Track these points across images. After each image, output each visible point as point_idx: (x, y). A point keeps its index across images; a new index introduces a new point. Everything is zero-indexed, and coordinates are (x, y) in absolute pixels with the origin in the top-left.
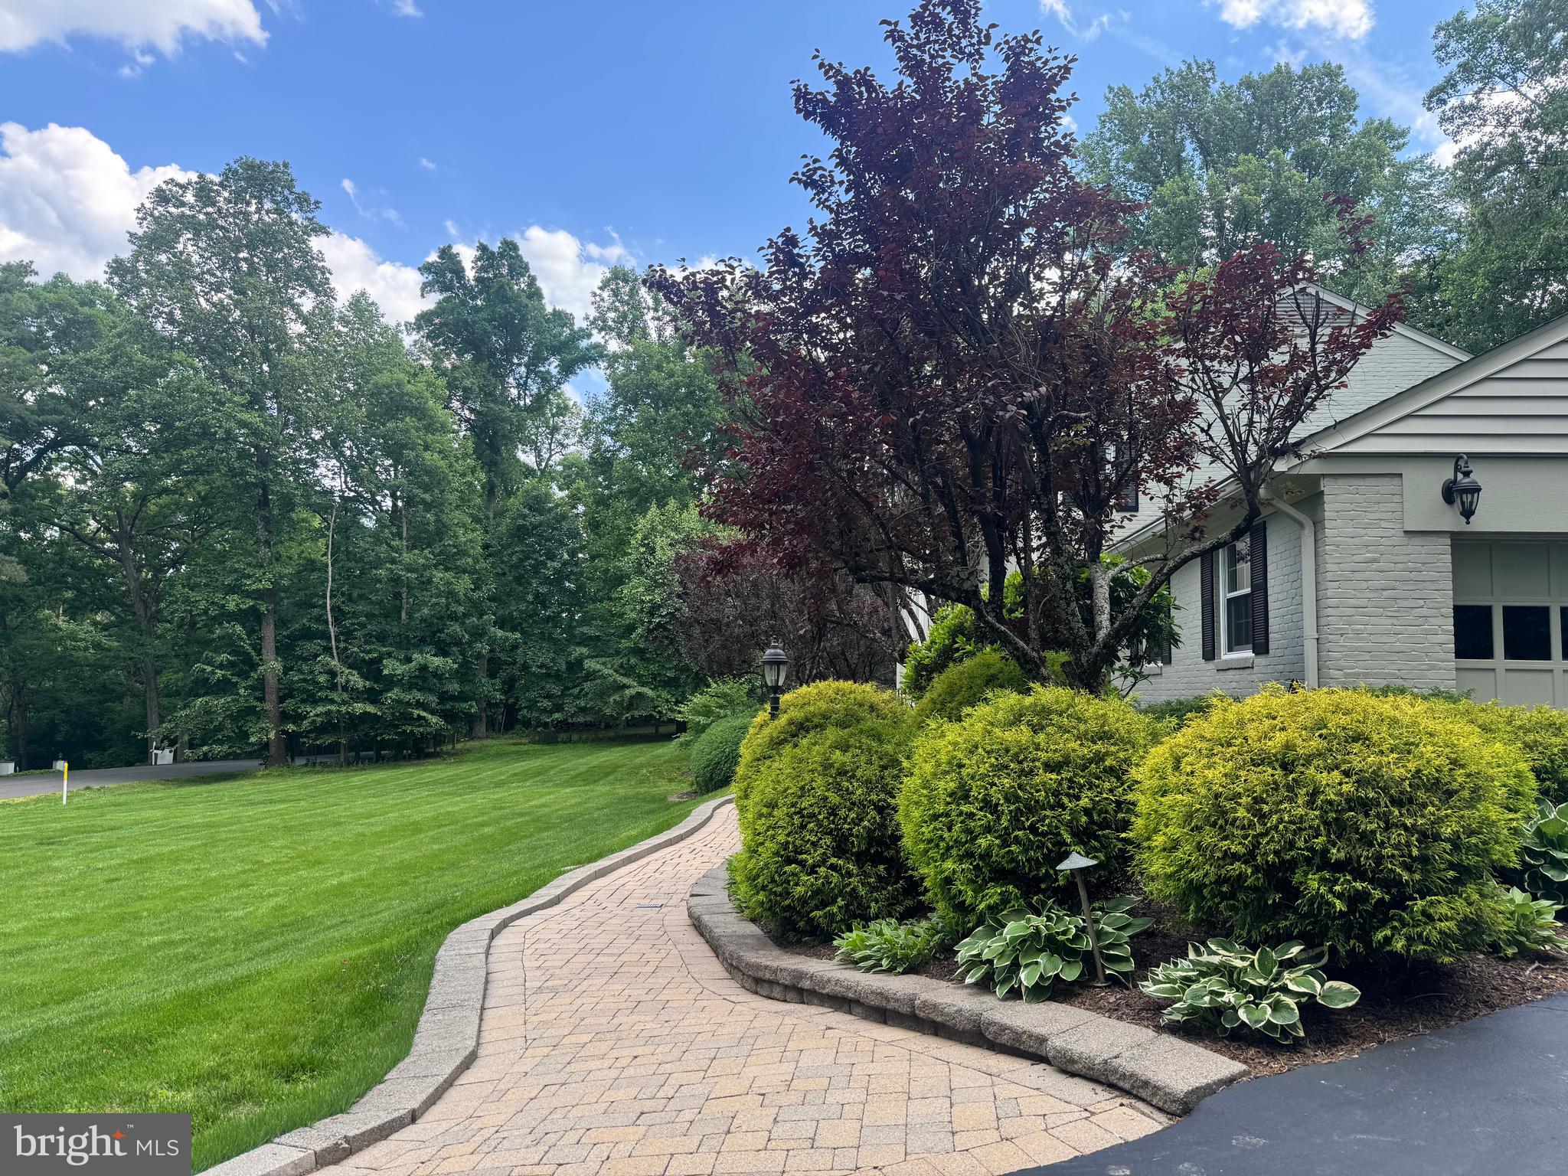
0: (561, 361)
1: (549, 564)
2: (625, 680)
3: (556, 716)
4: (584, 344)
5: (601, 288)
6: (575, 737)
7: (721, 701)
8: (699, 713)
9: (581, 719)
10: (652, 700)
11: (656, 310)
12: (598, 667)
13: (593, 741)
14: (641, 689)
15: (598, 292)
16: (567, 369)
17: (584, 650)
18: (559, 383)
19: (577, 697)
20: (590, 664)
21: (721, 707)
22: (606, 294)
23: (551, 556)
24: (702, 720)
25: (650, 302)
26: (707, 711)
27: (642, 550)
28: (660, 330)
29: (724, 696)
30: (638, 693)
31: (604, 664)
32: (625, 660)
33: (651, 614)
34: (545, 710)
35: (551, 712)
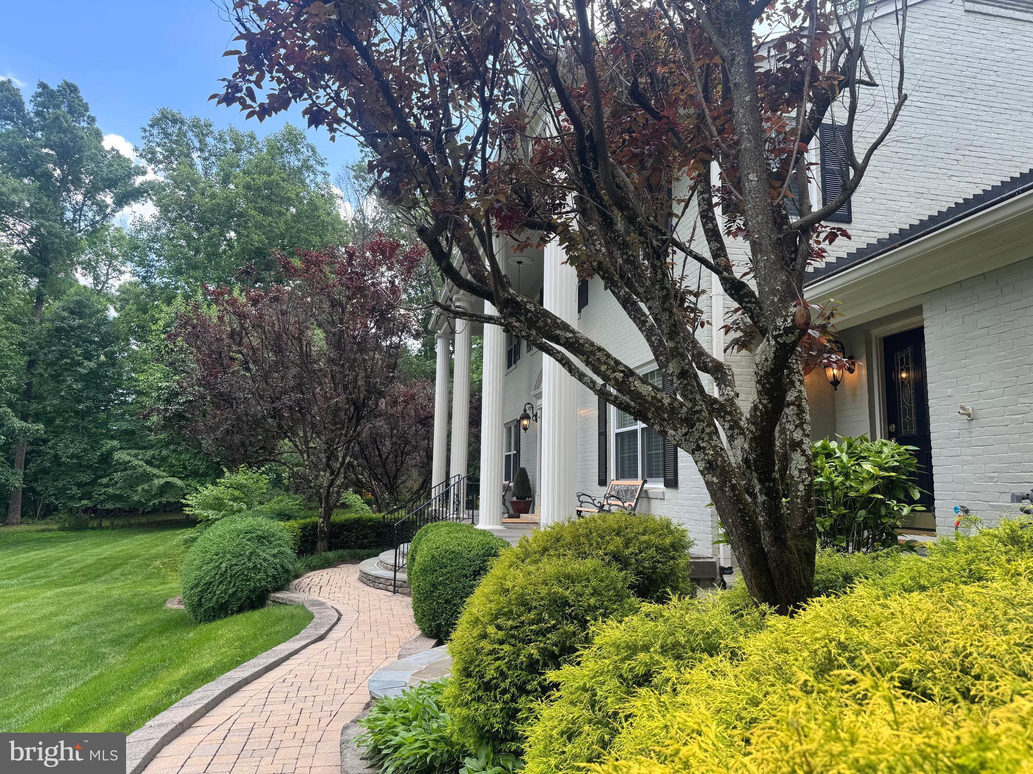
0: (115, 195)
1: (86, 363)
2: (155, 471)
3: (85, 502)
4: (139, 180)
5: (151, 126)
6: (106, 523)
7: (237, 493)
8: (211, 507)
9: (109, 506)
10: (182, 489)
11: (202, 150)
12: (128, 458)
13: (122, 527)
14: (170, 479)
15: (148, 128)
16: (121, 201)
17: (115, 443)
18: (113, 211)
19: (107, 486)
20: (121, 456)
21: (235, 499)
22: (155, 131)
23: (88, 356)
24: (211, 514)
25: (198, 145)
26: (218, 505)
27: (163, 336)
28: (206, 169)
29: (239, 487)
30: (168, 483)
31: (136, 456)
32: (157, 452)
33: (168, 401)
34: (72, 498)
35: (81, 499)
